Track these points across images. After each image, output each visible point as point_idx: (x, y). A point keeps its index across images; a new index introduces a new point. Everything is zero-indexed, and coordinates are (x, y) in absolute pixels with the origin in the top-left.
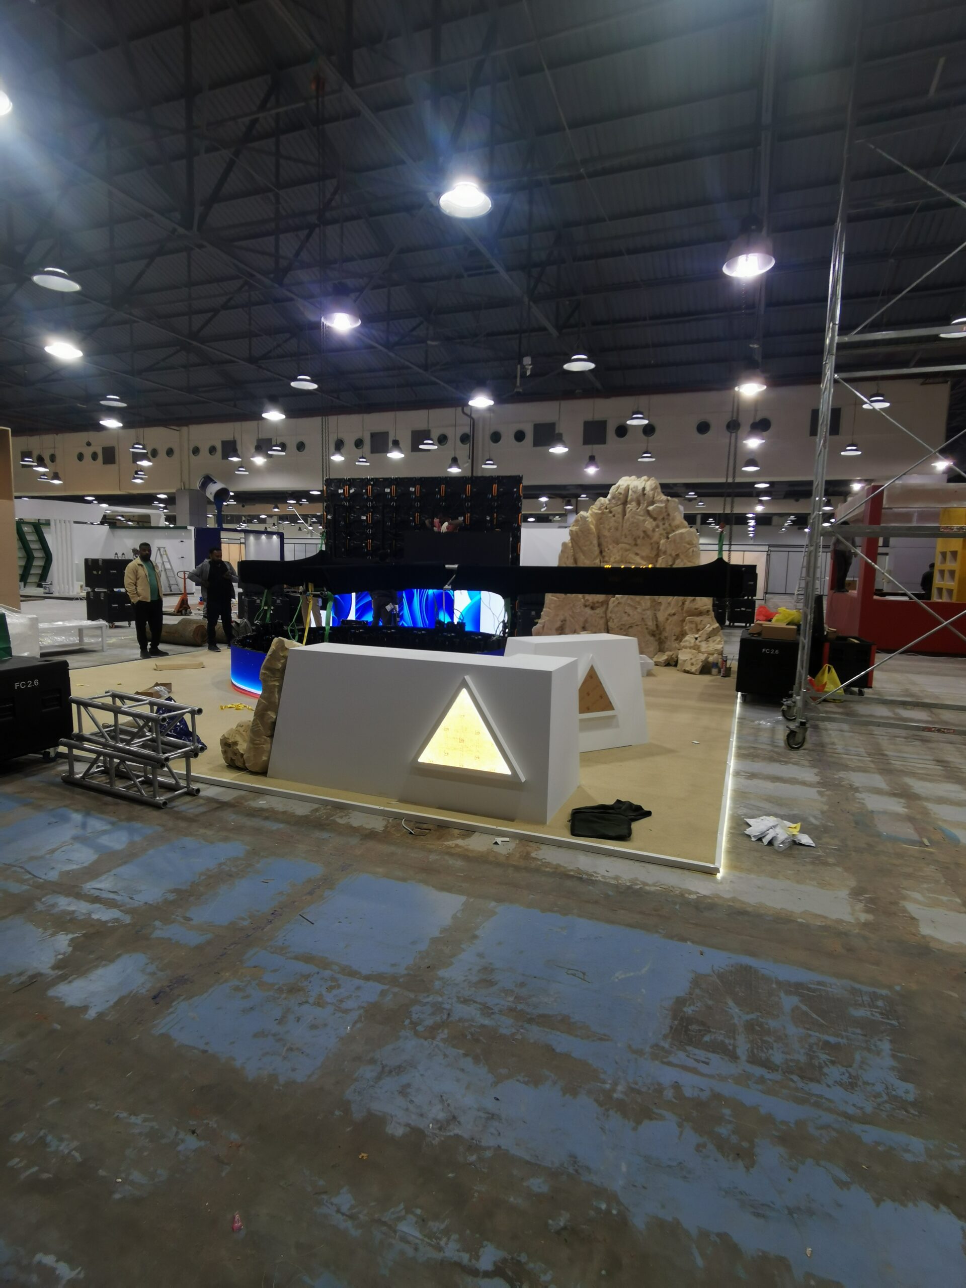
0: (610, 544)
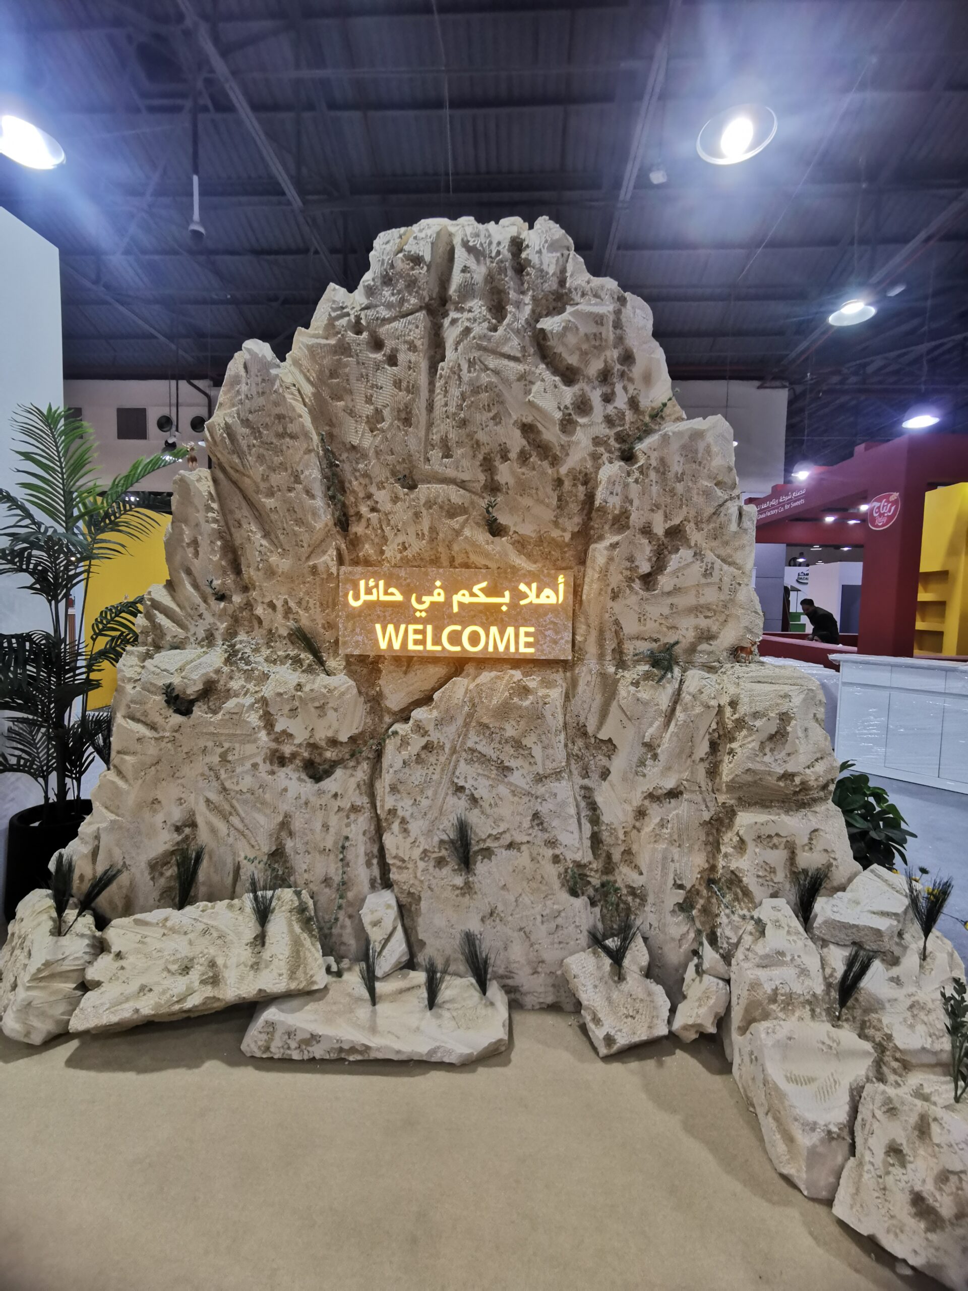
0: (381, 486)
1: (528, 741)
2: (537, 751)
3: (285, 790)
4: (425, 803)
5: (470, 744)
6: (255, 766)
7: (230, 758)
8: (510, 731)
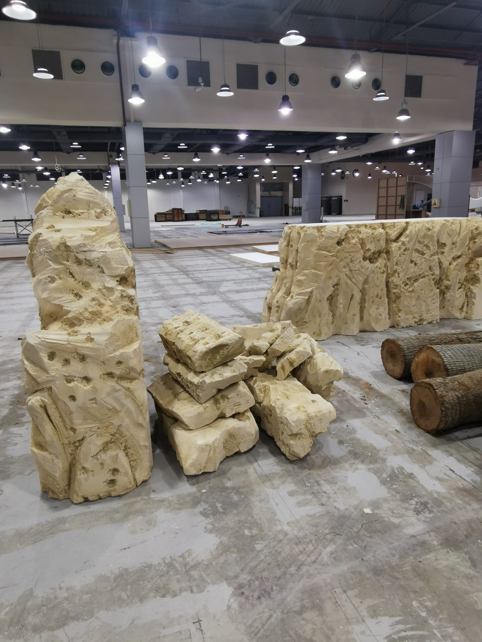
1: (430, 245)
2: (431, 248)
3: (368, 268)
4: (404, 266)
5: (416, 247)
6: (360, 261)
7: (353, 259)
8: (426, 243)
